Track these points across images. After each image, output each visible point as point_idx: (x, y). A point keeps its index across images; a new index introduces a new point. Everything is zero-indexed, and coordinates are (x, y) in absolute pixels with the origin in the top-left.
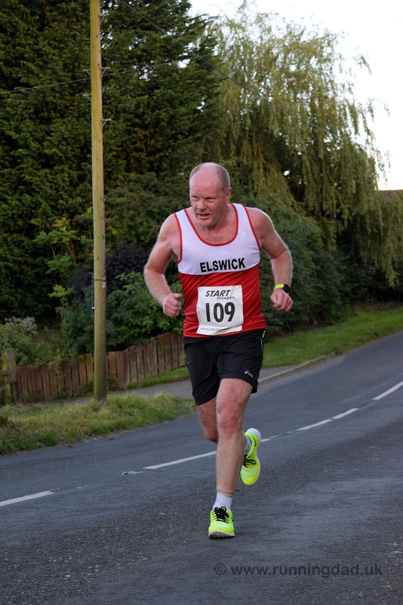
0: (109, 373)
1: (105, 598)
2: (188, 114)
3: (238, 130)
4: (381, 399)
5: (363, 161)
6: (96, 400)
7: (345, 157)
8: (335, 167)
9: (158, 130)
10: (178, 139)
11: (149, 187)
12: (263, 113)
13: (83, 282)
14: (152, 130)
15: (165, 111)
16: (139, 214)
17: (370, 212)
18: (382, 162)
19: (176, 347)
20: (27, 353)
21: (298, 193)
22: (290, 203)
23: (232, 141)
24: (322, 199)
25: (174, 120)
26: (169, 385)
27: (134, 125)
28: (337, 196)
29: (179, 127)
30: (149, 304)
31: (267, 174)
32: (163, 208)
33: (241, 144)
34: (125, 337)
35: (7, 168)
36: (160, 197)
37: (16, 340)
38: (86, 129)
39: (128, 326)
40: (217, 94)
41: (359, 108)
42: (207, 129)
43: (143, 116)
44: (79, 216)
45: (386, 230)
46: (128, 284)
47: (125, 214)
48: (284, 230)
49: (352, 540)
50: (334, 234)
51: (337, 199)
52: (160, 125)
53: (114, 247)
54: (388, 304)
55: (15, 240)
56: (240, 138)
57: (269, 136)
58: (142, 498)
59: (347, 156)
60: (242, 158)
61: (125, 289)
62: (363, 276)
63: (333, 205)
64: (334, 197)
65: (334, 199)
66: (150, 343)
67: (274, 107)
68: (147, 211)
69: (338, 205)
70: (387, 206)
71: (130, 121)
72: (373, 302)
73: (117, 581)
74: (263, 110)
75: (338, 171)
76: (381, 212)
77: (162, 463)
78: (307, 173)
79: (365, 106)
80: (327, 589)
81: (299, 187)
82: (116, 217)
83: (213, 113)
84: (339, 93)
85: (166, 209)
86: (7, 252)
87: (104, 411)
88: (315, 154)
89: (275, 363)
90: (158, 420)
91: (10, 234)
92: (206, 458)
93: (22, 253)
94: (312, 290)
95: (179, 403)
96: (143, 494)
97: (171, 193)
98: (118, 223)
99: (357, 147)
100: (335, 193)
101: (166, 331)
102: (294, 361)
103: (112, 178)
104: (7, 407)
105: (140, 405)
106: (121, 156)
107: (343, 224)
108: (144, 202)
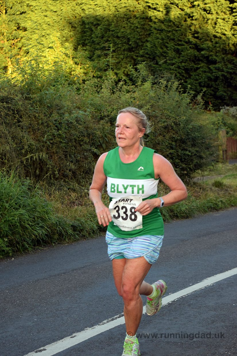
20: (232, 130)
35: (226, 14)
37: (226, 121)
55: (229, 59)
86: (224, 67)
91: (226, 55)
93: (233, 67)
104: (220, 165)
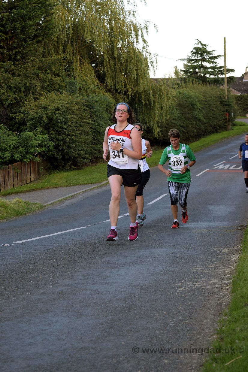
1: (8, 316)
2: (33, 25)
3: (65, 37)
4: (152, 204)
5: (141, 59)
7: (130, 56)
8: (124, 63)
9: (14, 35)
10: (27, 41)
11: (9, 71)
12: (80, 27)
14: (11, 35)
15: (20, 23)
16: (2, 88)
17: (144, 91)
18: (152, 61)
19: (25, 171)
21: (101, 78)
22: (96, 83)
23: (61, 44)
24: (116, 82)
25: (25, 29)
26: (20, 194)
28: (124, 80)
29: (28, 33)
30: (8, 144)
31: (82, 66)
32: (18, 84)
33: (66, 46)
36: (16, 77)
40: (52, 14)
41: (139, 26)
42: (45, 36)
43: (5, 26)
45: (154, 102)
48: (93, 100)
49: (153, 282)
51: (125, 82)
52: (16, 32)
54: (154, 148)
56: (65, 41)
57: (83, 42)
58: (17, 259)
59: (131, 56)
60: (67, 55)
63: (122, 86)
64: (123, 81)
65: (123, 82)
66: (8, 168)
67: (87, 23)
68: (7, 86)
69: (125, 86)
70: (155, 87)
73: (14, 306)
74: (80, 25)
75: (126, 65)
76: (151, 91)
77: (24, 240)
78: (107, 65)
79: (143, 26)
80: (144, 310)
81: (101, 74)
83: (50, 26)
84: (127, 17)
88: (111, 54)
89: (86, 182)
90: (16, 215)
92: (51, 237)
95: (29, 205)
96: (18, 257)
97: (22, 75)
99: (137, 50)
100: (123, 78)
101: (18, 161)
102: (98, 181)
105: (4, 206)
107: (128, 98)
108: (5, 80)
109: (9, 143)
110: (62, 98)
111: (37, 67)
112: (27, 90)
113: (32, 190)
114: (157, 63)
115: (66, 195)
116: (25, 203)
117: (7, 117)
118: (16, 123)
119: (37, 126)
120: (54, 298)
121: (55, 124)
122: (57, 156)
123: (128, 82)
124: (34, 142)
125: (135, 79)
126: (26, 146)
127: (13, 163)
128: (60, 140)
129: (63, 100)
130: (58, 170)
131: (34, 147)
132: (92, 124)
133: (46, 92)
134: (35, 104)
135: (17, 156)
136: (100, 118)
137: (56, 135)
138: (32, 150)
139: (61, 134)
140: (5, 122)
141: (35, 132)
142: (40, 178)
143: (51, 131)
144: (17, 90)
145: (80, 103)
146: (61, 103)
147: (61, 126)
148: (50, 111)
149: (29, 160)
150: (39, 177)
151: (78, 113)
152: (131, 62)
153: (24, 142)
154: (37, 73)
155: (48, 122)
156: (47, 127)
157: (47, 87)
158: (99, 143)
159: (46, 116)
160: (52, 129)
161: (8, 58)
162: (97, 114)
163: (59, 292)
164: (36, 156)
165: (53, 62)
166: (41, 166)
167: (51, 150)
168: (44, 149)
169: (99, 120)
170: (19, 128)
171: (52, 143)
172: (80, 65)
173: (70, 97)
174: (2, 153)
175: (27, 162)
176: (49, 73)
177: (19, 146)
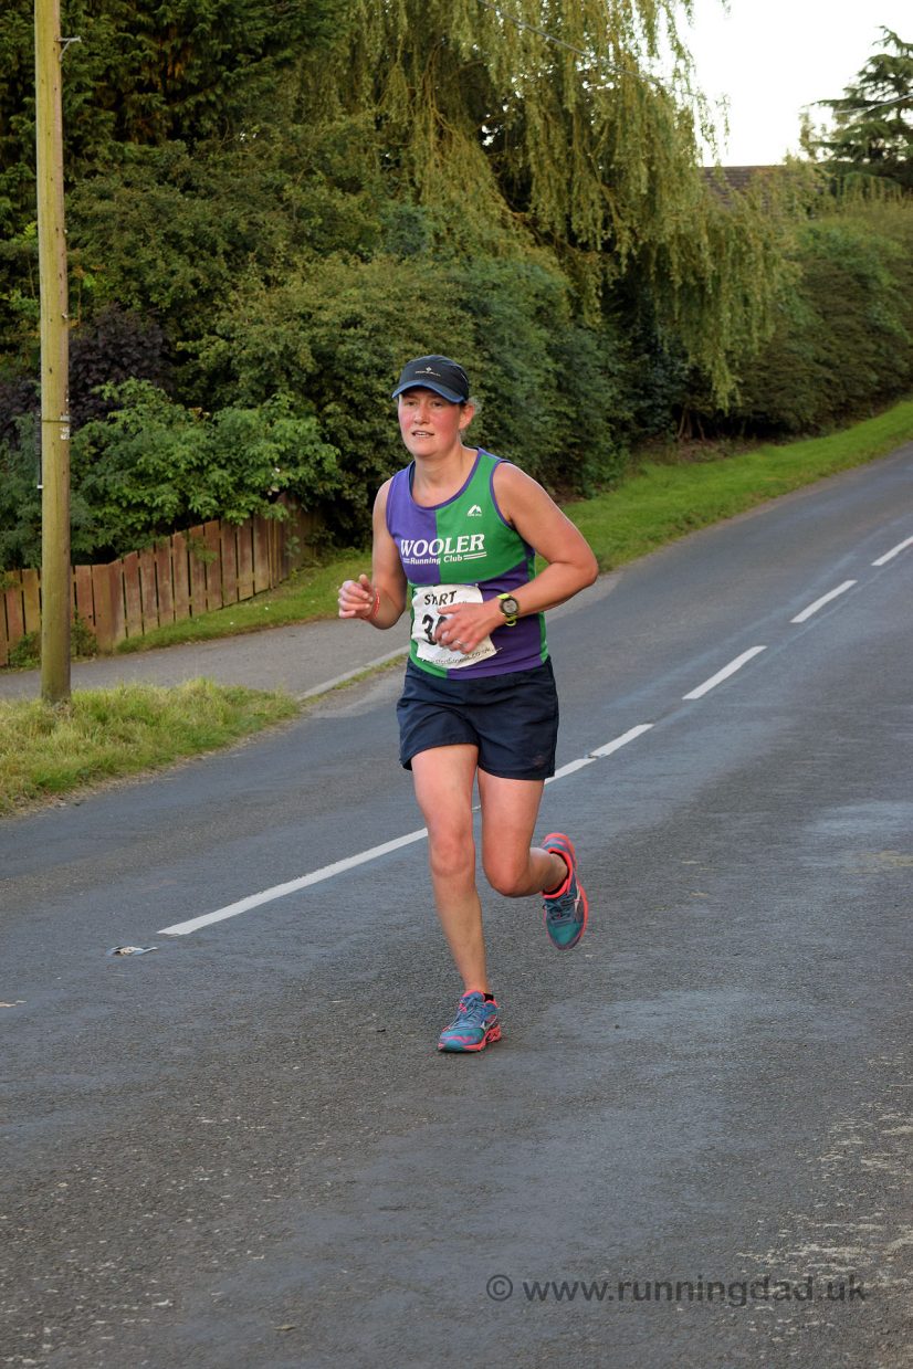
0: (76, 616)
3: (379, 40)
5: (666, 120)
6: (45, 701)
7: (624, 109)
8: (601, 133)
9: (190, 40)
10: (239, 64)
11: (171, 176)
12: (437, 1)
13: (14, 400)
14: (177, 42)
16: (147, 240)
17: (680, 237)
18: (709, 122)
19: (233, 555)
21: (517, 191)
22: (497, 214)
23: (365, 67)
24: (570, 207)
25: (229, 19)
26: (214, 644)
27: (136, 28)
28: (604, 200)
29: (241, 34)
30: (169, 455)
31: (446, 146)
32: (203, 227)
33: (385, 74)
34: (113, 532)
36: (196, 202)
38: (22, 35)
39: (120, 505)
42: (307, 41)
43: (157, 8)
44: (6, 243)
45: (717, 280)
46: (120, 407)
47: (113, 241)
48: (484, 282)
49: (666, 1239)
50: (597, 289)
51: (606, 207)
52: (196, 29)
53: (87, 319)
54: (713, 449)
56: (383, 59)
57: (450, 56)
59: (630, 108)
60: (388, 107)
61: (114, 420)
62: (660, 383)
64: (598, 204)
65: (597, 208)
66: (172, 545)
68: (165, 235)
69: (607, 222)
70: (720, 224)
71: (125, 19)
72: (681, 441)
75: (609, 141)
76: (706, 239)
77: (205, 911)
78: (537, 144)
81: (517, 176)
82: (93, 247)
83: (322, 3)
85: (209, 229)
87: (65, 732)
88: (555, 101)
90: (190, 749)
94: (547, 418)
95: (241, 704)
96: (159, 1038)
97: (222, 190)
98: (98, 260)
99: (653, 87)
100: (601, 192)
101: (208, 519)
103: (84, 152)
105: (148, 714)
106: (105, 102)
108: (159, 212)
109: (173, 454)
110: (367, 277)
111: (276, 160)
112: (240, 247)
113: (257, 628)
114: (728, 130)
115: (383, 654)
116: (226, 698)
117: (166, 349)
118: (199, 372)
119: (277, 386)
120: (261, 1343)
121: (342, 379)
122: (352, 497)
123: (619, 205)
124: (265, 449)
125: (644, 196)
126: (238, 463)
127: (188, 528)
128: (362, 438)
129: (374, 287)
130: (357, 547)
131: (264, 465)
132: (483, 372)
133: (310, 252)
134: (270, 303)
135: (201, 501)
136: (514, 346)
137: (349, 418)
138: (258, 479)
139: (368, 413)
140: (158, 369)
141: (269, 408)
142: (288, 579)
143: (330, 401)
144: (201, 247)
145: (435, 295)
146: (364, 296)
147: (365, 382)
148: (322, 331)
149: (246, 516)
150: (285, 577)
151: (426, 333)
152: (627, 131)
153: (229, 445)
154: (276, 183)
155: (317, 371)
156: (315, 388)
157: (313, 234)
158: (509, 442)
159: (309, 347)
160: (331, 394)
161: (167, 127)
162: (500, 332)
163: (285, 1297)
164: (273, 499)
165: (334, 143)
166: (292, 535)
167: (329, 474)
168: (302, 471)
169: (508, 356)
170: (211, 389)
171: (332, 448)
172: (438, 144)
173: (402, 275)
174: (149, 491)
175: (241, 523)
176: (321, 183)
177: (209, 463)
